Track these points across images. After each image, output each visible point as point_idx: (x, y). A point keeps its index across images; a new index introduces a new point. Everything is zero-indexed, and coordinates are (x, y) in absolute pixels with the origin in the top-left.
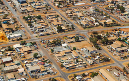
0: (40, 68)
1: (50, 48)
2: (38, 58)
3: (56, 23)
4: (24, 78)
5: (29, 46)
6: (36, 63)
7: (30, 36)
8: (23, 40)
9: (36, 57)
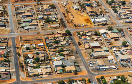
2: (126, 46)
4: (114, 66)
5: (116, 32)
6: (125, 52)
7: (116, 22)
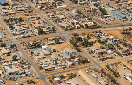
0: (18, 70)
1: (30, 50)
2: (17, 60)
3: (37, 25)
4: (1, 81)
5: (9, 48)
6: (15, 65)
7: (10, 38)
8: (3, 43)
9: (15, 59)
